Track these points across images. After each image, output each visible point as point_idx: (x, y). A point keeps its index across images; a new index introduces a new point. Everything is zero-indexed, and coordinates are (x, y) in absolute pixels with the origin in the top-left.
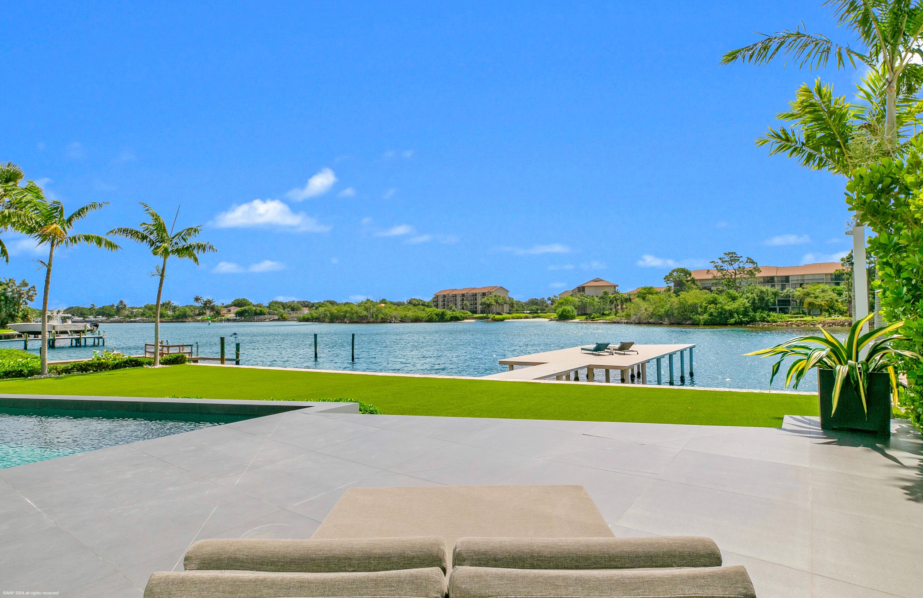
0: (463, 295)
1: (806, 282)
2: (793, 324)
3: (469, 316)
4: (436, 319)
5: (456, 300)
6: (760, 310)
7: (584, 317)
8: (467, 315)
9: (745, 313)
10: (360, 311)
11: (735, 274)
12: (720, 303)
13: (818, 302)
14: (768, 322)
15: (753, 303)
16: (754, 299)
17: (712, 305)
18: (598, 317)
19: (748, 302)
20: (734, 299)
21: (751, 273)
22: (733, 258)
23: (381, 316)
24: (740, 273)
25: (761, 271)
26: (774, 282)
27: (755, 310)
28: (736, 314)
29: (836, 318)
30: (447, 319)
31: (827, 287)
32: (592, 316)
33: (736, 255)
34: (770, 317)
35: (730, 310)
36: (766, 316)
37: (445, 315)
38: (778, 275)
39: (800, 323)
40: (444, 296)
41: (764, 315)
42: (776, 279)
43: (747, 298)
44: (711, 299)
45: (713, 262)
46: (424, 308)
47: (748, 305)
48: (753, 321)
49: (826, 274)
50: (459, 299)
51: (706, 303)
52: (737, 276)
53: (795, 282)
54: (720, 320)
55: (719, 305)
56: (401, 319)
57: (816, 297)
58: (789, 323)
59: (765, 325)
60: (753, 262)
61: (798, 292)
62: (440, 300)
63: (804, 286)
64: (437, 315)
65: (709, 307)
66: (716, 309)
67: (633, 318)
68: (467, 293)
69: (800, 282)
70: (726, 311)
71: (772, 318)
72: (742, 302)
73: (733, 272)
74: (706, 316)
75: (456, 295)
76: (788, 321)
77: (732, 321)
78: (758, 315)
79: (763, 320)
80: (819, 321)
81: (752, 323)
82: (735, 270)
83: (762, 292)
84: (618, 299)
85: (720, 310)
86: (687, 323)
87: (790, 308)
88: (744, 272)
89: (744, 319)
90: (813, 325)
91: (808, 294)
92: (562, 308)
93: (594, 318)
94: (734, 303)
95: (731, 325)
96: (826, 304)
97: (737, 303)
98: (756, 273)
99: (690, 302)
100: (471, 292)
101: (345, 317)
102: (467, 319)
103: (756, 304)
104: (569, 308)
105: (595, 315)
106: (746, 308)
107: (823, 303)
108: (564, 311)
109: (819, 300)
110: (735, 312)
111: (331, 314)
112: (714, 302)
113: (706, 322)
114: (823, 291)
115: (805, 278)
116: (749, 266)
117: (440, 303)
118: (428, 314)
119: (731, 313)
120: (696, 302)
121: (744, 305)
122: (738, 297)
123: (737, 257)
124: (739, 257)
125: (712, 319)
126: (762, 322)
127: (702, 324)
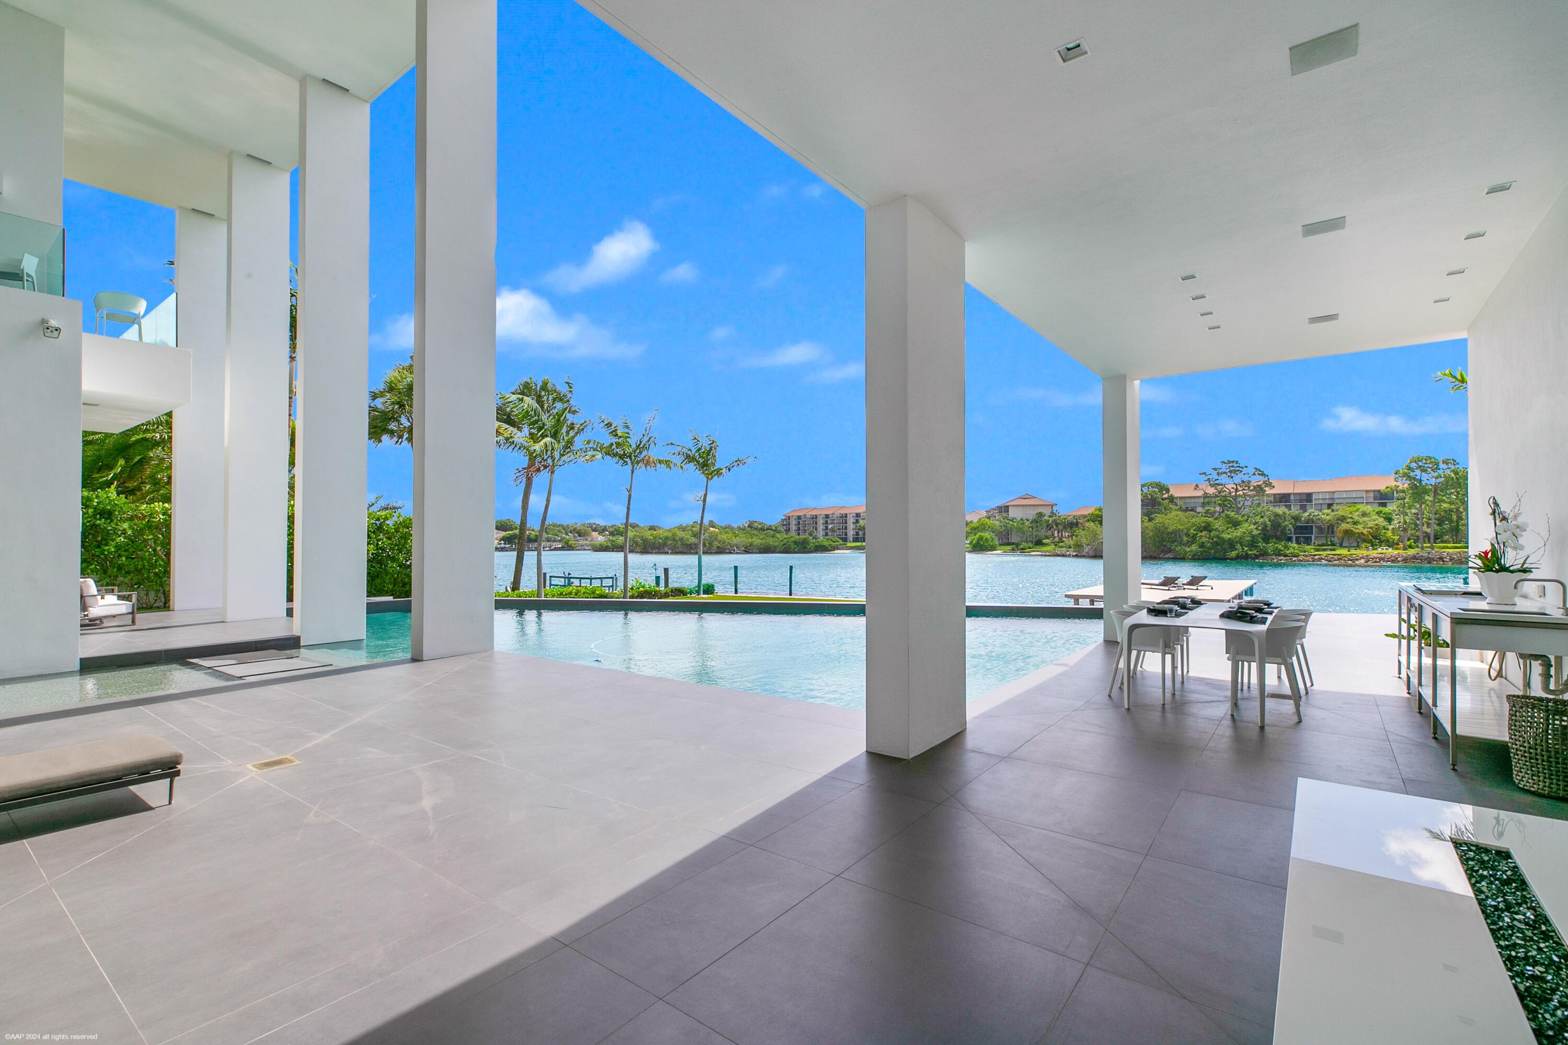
0: (827, 516)
1: (1336, 501)
2: (1322, 559)
3: (840, 545)
4: (794, 549)
5: (816, 524)
6: (1274, 540)
7: (1010, 547)
8: (838, 543)
9: (1253, 544)
10: (686, 537)
11: (1237, 490)
12: (1216, 530)
13: (1360, 528)
14: (1286, 556)
15: (1264, 529)
16: (1266, 526)
17: (1204, 533)
18: (1030, 548)
19: (1256, 528)
20: (1236, 524)
21: (1259, 490)
22: (1234, 468)
23: (716, 544)
24: (1244, 489)
25: (1274, 487)
26: (1288, 501)
27: (1266, 540)
28: (1239, 545)
29: (1384, 551)
30: (810, 548)
31: (1368, 509)
32: (1021, 546)
33: (1238, 465)
34: (1288, 549)
35: (1229, 539)
36: (1282, 549)
37: (807, 543)
38: (1296, 491)
39: (1333, 558)
40: (799, 517)
41: (1280, 547)
42: (1292, 497)
43: (1255, 523)
44: (1203, 525)
45: (1204, 473)
46: (774, 534)
47: (1255, 532)
48: (1264, 554)
49: (1367, 491)
50: (821, 521)
51: (1194, 530)
52: (1238, 493)
53: (1321, 502)
54: (1215, 553)
55: (1214, 532)
56: (745, 548)
57: (1355, 523)
58: (1317, 557)
59: (1281, 560)
60: (1263, 474)
61: (1326, 515)
62: (793, 522)
63: (1335, 507)
64: (795, 543)
65: (1199, 535)
66: (1209, 538)
67: (1086, 549)
68: (833, 514)
69: (1328, 501)
70: (1223, 539)
71: (1291, 550)
72: (1248, 528)
73: (1233, 488)
74: (1194, 547)
75: (816, 516)
76: (1315, 555)
77: (1233, 554)
78: (1270, 547)
79: (1278, 553)
80: (1361, 556)
81: (1262, 558)
82: (1236, 485)
83: (1277, 515)
84: (1060, 524)
85: (1215, 540)
86: (1167, 556)
87: (1313, 537)
88: (1249, 487)
89: (1250, 553)
90: (1351, 560)
91: (1343, 519)
92: (977, 536)
93: (1024, 549)
94: (1236, 529)
95: (1232, 559)
96: (1369, 532)
97: (1241, 530)
98: (1267, 489)
99: (1171, 527)
100: (839, 512)
101: (665, 544)
102: (838, 549)
103: (1268, 531)
104: (987, 535)
105: (1026, 544)
106: (1253, 537)
107: (1365, 531)
108: (981, 538)
109: (1360, 527)
110: (1237, 542)
111: (645, 541)
112: (1207, 528)
113: (1194, 555)
114: (1364, 514)
115: (1336, 496)
116: (1256, 481)
117: (793, 527)
118: (783, 543)
119: (1232, 544)
120: (1180, 527)
121: (1250, 533)
122: (1242, 521)
123: (1239, 467)
124: (1242, 468)
125: (1204, 551)
126: (1276, 555)
127: (1190, 557)
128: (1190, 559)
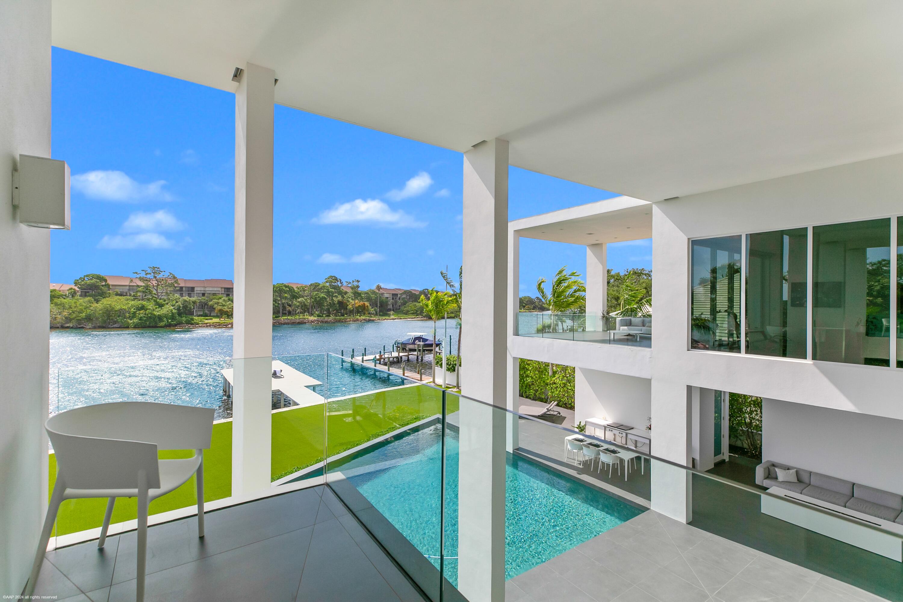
6: (185, 315)
9: (173, 317)
11: (158, 285)
12: (149, 309)
15: (178, 309)
16: (180, 307)
17: (141, 311)
19: (174, 308)
20: (161, 306)
21: (171, 285)
22: (156, 271)
24: (162, 284)
25: (178, 283)
26: (182, 291)
27: (180, 315)
28: (165, 319)
33: (159, 269)
35: (159, 315)
38: (186, 286)
42: (184, 289)
43: (173, 306)
44: (140, 306)
45: (136, 273)
47: (174, 311)
48: (180, 323)
51: (134, 309)
52: (158, 287)
53: (199, 292)
54: (150, 323)
55: (148, 311)
57: (223, 306)
58: (208, 324)
60: (175, 276)
65: (137, 312)
66: (145, 314)
69: (202, 292)
70: (154, 315)
71: (195, 320)
72: (169, 308)
73: (156, 283)
74: (135, 320)
76: (207, 323)
77: (162, 324)
78: (183, 319)
81: (179, 326)
82: (157, 281)
83: (186, 301)
85: (149, 315)
86: (113, 326)
88: (166, 283)
89: (172, 322)
91: (217, 303)
94: (162, 309)
95: (161, 327)
96: (230, 310)
97: (165, 309)
99: (118, 308)
103: (181, 310)
106: (173, 313)
109: (226, 307)
110: (163, 316)
112: (143, 308)
113: (135, 325)
119: (160, 318)
120: (124, 307)
121: (172, 311)
122: (165, 304)
123: (160, 271)
124: (162, 272)
125: (142, 322)
126: (187, 324)
127: (132, 327)
128: (132, 328)
